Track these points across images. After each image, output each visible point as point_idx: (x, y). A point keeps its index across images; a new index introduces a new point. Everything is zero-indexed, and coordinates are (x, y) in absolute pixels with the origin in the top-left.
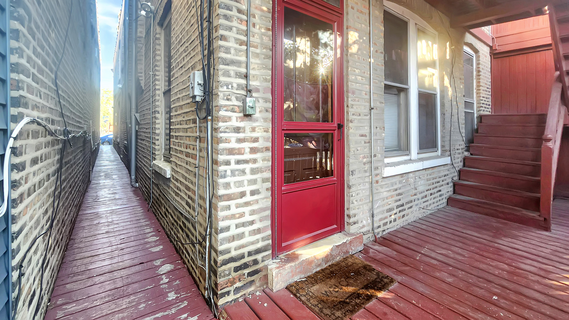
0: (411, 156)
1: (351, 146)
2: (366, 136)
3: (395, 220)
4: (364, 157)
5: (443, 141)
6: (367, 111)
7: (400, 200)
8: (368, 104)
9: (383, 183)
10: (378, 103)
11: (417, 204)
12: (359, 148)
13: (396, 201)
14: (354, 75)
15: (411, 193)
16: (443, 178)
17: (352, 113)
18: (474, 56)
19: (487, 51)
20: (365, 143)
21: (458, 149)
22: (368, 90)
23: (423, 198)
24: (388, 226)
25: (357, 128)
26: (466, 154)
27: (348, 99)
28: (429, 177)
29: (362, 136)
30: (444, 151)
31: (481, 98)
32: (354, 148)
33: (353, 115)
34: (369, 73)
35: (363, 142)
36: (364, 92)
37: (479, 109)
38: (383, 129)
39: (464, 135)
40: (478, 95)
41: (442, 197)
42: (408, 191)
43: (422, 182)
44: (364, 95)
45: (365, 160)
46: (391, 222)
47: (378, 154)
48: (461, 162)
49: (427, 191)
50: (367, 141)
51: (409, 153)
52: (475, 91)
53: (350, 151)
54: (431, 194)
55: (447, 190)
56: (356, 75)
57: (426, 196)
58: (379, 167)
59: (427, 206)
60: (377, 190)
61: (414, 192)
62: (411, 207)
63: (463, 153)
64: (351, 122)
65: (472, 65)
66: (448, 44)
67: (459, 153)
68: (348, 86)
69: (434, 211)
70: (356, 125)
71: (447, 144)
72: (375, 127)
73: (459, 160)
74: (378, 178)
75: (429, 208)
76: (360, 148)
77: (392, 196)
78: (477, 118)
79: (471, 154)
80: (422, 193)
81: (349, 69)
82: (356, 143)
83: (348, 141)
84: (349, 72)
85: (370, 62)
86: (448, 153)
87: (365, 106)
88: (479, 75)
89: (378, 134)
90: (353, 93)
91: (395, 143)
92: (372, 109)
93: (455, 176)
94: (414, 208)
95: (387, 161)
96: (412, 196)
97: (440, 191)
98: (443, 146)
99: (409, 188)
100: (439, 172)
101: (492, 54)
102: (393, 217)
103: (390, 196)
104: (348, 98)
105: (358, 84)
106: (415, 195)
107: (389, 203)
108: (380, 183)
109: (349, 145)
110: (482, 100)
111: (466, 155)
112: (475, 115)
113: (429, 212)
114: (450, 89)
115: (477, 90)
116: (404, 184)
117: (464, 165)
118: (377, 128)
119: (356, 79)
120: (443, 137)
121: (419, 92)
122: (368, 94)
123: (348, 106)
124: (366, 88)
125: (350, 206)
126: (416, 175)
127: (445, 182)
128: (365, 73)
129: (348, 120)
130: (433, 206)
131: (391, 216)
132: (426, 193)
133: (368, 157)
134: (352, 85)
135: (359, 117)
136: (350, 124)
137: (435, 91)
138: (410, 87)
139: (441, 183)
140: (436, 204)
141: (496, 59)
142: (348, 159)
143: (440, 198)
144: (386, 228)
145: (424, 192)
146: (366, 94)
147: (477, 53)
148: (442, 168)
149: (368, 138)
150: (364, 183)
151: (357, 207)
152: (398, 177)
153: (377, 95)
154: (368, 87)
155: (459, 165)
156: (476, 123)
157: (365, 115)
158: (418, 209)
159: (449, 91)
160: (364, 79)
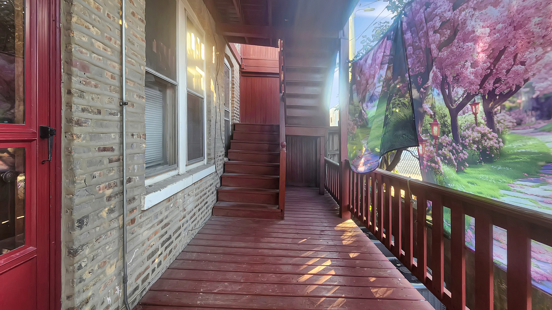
0: (179, 170)
1: (78, 171)
2: (112, 149)
3: (160, 264)
4: (109, 187)
5: (209, 149)
6: (115, 106)
7: (166, 232)
8: (117, 96)
9: (143, 219)
10: (135, 96)
11: (186, 228)
12: (97, 174)
13: (162, 236)
14: (87, 35)
15: (180, 217)
16: (209, 188)
17: (80, 107)
18: (230, 69)
19: (238, 68)
20: (111, 161)
21: (220, 156)
22: (117, 70)
23: (191, 218)
24: (150, 277)
25: (93, 136)
26: (226, 159)
27: (70, 79)
28: (198, 191)
29: (105, 149)
30: (209, 159)
31: (235, 109)
32: (84, 174)
33: (83, 110)
34: (119, 42)
35: (106, 161)
36: (110, 74)
37: (233, 118)
38: (144, 137)
39: (224, 142)
40: (233, 105)
41: (208, 209)
42: (176, 216)
43: (191, 199)
44: (110, 79)
45: (109, 192)
46: (153, 270)
47: (134, 177)
48: (222, 168)
49: (195, 208)
50: (116, 157)
51: (176, 166)
52: (230, 101)
53: (74, 182)
54: (199, 210)
55: (212, 199)
56: (91, 37)
57: (194, 214)
58: (136, 197)
59: (195, 225)
60: (133, 233)
61: (182, 214)
62: (179, 235)
63: (223, 159)
64: (79, 123)
65: (229, 78)
66: (214, 47)
67: (221, 160)
68: (69, 52)
69: (201, 228)
70: (91, 131)
71: (212, 151)
72: (130, 134)
73: (221, 166)
74: (136, 213)
75: (197, 226)
76: (99, 172)
77: (156, 233)
78: (232, 125)
79: (229, 160)
80: (190, 212)
81: (74, 19)
82: (90, 163)
83: (69, 162)
84: (74, 26)
85: (121, 26)
86: (213, 161)
87: (111, 98)
88: (233, 88)
89: (135, 145)
90: (84, 68)
91: (159, 154)
92: (125, 104)
93: (218, 183)
94: (183, 235)
95: (148, 182)
96: (180, 221)
97: (207, 203)
98: (209, 154)
99: (177, 212)
100: (206, 182)
101: (241, 72)
102: (157, 261)
103: (153, 234)
104: (70, 75)
105: (95, 55)
106: (184, 218)
107: (152, 244)
108: (138, 221)
109: (72, 170)
110: (235, 110)
111: (225, 161)
112: (230, 123)
113: (197, 231)
114: (215, 95)
115: (232, 101)
116: (171, 210)
117: (224, 172)
118: (133, 135)
119: (92, 44)
120: (209, 145)
121: (188, 93)
122: (117, 77)
123: (69, 92)
124: (114, 67)
125: (73, 290)
126: (185, 193)
127: (211, 192)
128: (111, 39)
129: (69, 120)
130: (200, 223)
131: (153, 262)
132: (195, 210)
133: (116, 186)
134: (81, 52)
135: (99, 117)
136: (75, 128)
137: (203, 95)
138: (179, 83)
139: (208, 194)
140: (203, 219)
141: (243, 77)
142: (71, 199)
143: (207, 210)
144: (146, 283)
145: (193, 210)
146: (112, 77)
147: (232, 68)
148: (209, 178)
149: (116, 152)
150: (109, 233)
151: (92, 283)
152: (165, 202)
153: (133, 83)
154: (117, 66)
155: (221, 171)
156: (230, 130)
157: (111, 114)
158: (187, 234)
159: (214, 96)
160: (109, 49)
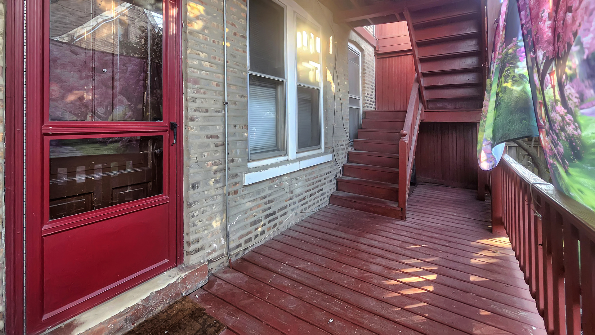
0: (288, 156)
1: (192, 151)
2: (217, 137)
3: (263, 233)
4: (215, 164)
5: (326, 138)
6: (219, 106)
7: (270, 208)
8: (221, 98)
9: (245, 192)
10: (237, 96)
11: (294, 209)
12: (205, 154)
13: (265, 210)
14: (197, 59)
15: (285, 198)
16: (325, 176)
17: (193, 109)
18: (360, 54)
19: (371, 51)
20: (216, 146)
21: (341, 145)
22: (221, 80)
23: (300, 201)
24: (253, 241)
25: (203, 128)
26: (350, 149)
27: (187, 91)
28: (308, 177)
29: (211, 137)
30: (327, 148)
31: (366, 95)
32: (196, 153)
33: (195, 111)
34: (223, 59)
35: (212, 146)
36: (215, 83)
37: (364, 105)
38: (245, 127)
39: (348, 130)
40: (364, 92)
41: (324, 196)
42: (282, 196)
43: (300, 184)
44: (215, 86)
45: (215, 168)
46: (256, 236)
47: (237, 159)
48: (345, 157)
49: (306, 192)
50: (221, 143)
51: (285, 153)
52: (361, 88)
53: (189, 158)
54: (311, 195)
55: (330, 188)
56: (200, 60)
57: (304, 198)
58: (239, 174)
59: (306, 209)
60: (236, 202)
61: (289, 195)
62: (285, 214)
63: (347, 148)
64: (192, 119)
65: (358, 63)
66: (331, 38)
67: (344, 149)
68: (186, 73)
69: (314, 212)
70: (201, 124)
71: (330, 140)
72: (232, 126)
73: (343, 156)
74: (238, 187)
75: (309, 210)
76: (207, 153)
77: (258, 206)
78: (363, 113)
79: (355, 149)
80: (299, 195)
81: (189, 52)
82: (201, 146)
83: (187, 145)
84: (188, 55)
85: (224, 46)
86: (331, 150)
87: (216, 101)
88: (364, 73)
89: (237, 134)
90: (196, 82)
91: (272, 141)
92: (226, 103)
93: (338, 173)
94: (290, 214)
95: (251, 165)
96: (286, 201)
97: (321, 190)
98: (326, 143)
99: (283, 193)
100: (321, 170)
101: (376, 54)
102: (260, 229)
103: (255, 206)
104: (187, 88)
105: (204, 72)
106: (291, 199)
107: (255, 214)
108: (240, 193)
109: (188, 151)
110: (367, 97)
111: (350, 151)
112: (361, 111)
113: (308, 215)
114: (333, 85)
115: (363, 87)
116: (275, 190)
117: (348, 161)
118: (235, 126)
119: (201, 65)
120: (326, 134)
121: (299, 86)
122: (221, 85)
123: (187, 100)
124: (219, 77)
125: (191, 229)
126: (293, 177)
127: (328, 180)
128: (216, 58)
129: (187, 118)
130: (313, 207)
131: (256, 229)
132: (305, 195)
133: (221, 164)
134: (194, 72)
135: (207, 114)
136: (190, 123)
137: (318, 86)
138: (287, 79)
139: (323, 182)
140: (316, 205)
141: (380, 60)
142: (188, 169)
143: (322, 197)
144: (249, 244)
145: (302, 194)
146: (217, 85)
147: (362, 52)
148: (324, 166)
149: (221, 139)
150: (215, 197)
151: (203, 229)
152: (268, 182)
153: (235, 87)
154: (221, 76)
155: (343, 161)
156: (361, 118)
157: (216, 112)
158: (294, 214)
159: (331, 86)
160: (214, 66)
